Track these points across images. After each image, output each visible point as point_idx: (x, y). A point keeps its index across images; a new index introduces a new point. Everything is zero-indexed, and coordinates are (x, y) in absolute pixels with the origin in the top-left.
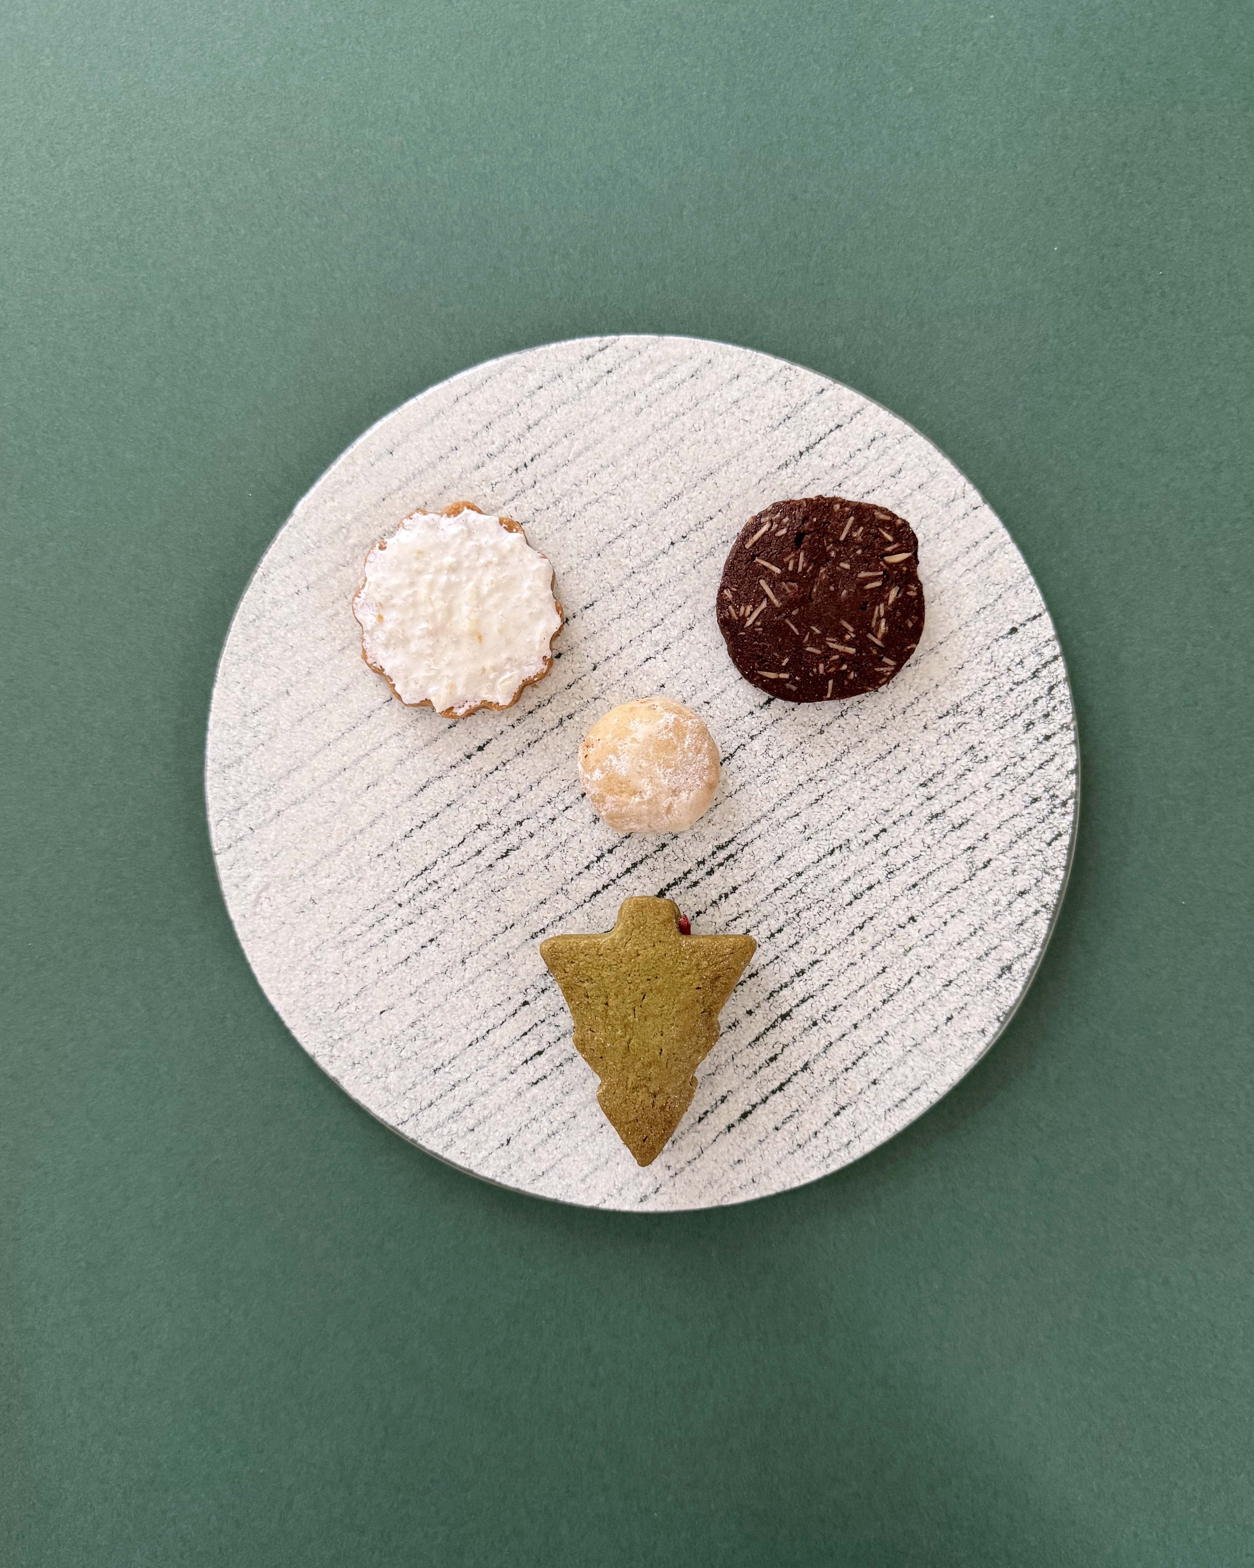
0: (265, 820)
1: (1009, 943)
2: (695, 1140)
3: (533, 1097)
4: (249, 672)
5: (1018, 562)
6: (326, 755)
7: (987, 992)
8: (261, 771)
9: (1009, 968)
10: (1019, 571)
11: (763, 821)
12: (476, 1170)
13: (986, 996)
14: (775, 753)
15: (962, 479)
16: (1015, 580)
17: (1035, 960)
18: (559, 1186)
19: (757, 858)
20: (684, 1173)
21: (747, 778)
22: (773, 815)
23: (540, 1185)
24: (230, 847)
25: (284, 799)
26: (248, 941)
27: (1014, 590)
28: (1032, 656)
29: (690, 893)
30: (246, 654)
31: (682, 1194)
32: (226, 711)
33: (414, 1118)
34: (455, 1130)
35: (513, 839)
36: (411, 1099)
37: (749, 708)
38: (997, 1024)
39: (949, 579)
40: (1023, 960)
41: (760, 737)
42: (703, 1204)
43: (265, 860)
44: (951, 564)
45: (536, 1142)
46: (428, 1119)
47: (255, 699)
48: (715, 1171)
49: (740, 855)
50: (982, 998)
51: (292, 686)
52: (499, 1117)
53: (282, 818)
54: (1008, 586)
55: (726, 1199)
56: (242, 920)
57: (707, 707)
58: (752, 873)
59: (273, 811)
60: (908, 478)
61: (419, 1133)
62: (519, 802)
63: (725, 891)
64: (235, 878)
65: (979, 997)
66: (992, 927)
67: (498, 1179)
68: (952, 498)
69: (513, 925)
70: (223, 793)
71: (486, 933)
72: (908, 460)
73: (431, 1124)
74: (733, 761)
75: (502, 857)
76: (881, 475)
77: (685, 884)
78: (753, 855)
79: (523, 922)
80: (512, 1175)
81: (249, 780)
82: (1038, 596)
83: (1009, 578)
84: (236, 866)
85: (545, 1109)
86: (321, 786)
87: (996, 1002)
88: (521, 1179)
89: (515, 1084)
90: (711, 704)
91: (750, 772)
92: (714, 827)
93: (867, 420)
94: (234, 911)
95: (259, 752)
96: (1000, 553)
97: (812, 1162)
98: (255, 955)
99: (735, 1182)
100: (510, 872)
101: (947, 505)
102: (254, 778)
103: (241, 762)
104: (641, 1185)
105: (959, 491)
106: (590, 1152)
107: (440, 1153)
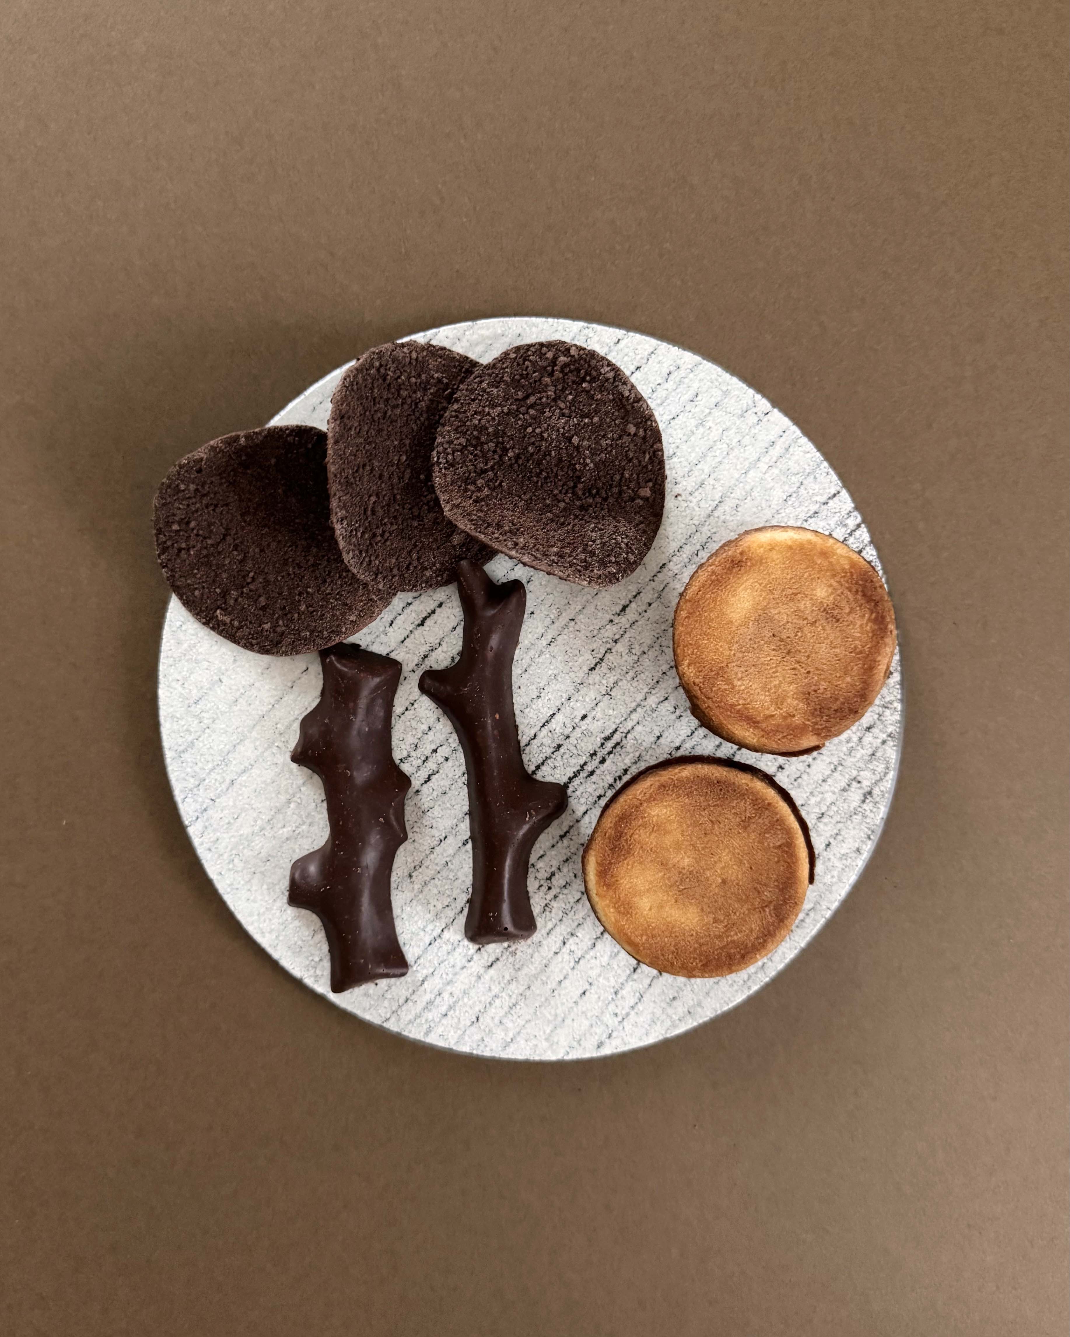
0: (222, 791)
1: (866, 773)
2: (634, 988)
3: (491, 978)
4: (185, 669)
5: (812, 451)
6: (263, 726)
7: (855, 817)
8: (211, 750)
9: (870, 793)
10: (814, 459)
11: (639, 709)
12: (455, 1048)
13: (854, 820)
14: (637, 650)
15: (751, 392)
16: (812, 468)
17: (890, 782)
18: (528, 1048)
19: (639, 741)
20: (631, 1016)
21: (618, 676)
22: (645, 703)
23: (511, 1050)
24: (197, 818)
25: (234, 769)
26: (228, 893)
27: (812, 476)
28: (839, 528)
29: (589, 782)
30: (179, 655)
31: (631, 1035)
32: (172, 706)
33: (395, 1014)
34: (430, 1017)
35: (431, 765)
36: (390, 999)
37: (609, 617)
38: (870, 843)
39: (756, 477)
40: (880, 784)
41: (621, 640)
42: (651, 1040)
43: (229, 823)
44: (756, 464)
45: (501, 1015)
46: (407, 1014)
47: (195, 691)
48: (655, 1010)
49: (624, 742)
50: (852, 822)
51: (223, 674)
52: (466, 1000)
53: (236, 786)
54: (806, 474)
55: (669, 1031)
56: (219, 877)
57: (573, 623)
58: (637, 754)
59: (228, 781)
60: (704, 400)
61: (402, 1026)
62: (431, 733)
63: (618, 774)
64: (207, 843)
65: (849, 822)
66: (849, 761)
67: (475, 1052)
68: (745, 409)
69: (446, 837)
70: (183, 775)
71: (425, 848)
72: (702, 384)
73: (410, 1017)
74: (603, 664)
75: (426, 782)
76: (681, 402)
77: (583, 774)
78: (636, 739)
79: (454, 833)
80: (486, 1046)
81: (202, 760)
82: (834, 477)
83: (806, 467)
84: (206, 833)
85: (503, 985)
86: (263, 752)
87: (864, 824)
88: (494, 1048)
89: (473, 970)
90: (576, 620)
91: (620, 671)
92: (599, 723)
93: (661, 358)
94: (212, 870)
95: (206, 735)
96: (794, 447)
97: (736, 987)
98: (236, 905)
99: (674, 1016)
100: (435, 793)
101: (742, 416)
102: (206, 756)
103: (194, 746)
104: (596, 1034)
105: (750, 402)
106: (548, 1015)
107: (423, 1039)
